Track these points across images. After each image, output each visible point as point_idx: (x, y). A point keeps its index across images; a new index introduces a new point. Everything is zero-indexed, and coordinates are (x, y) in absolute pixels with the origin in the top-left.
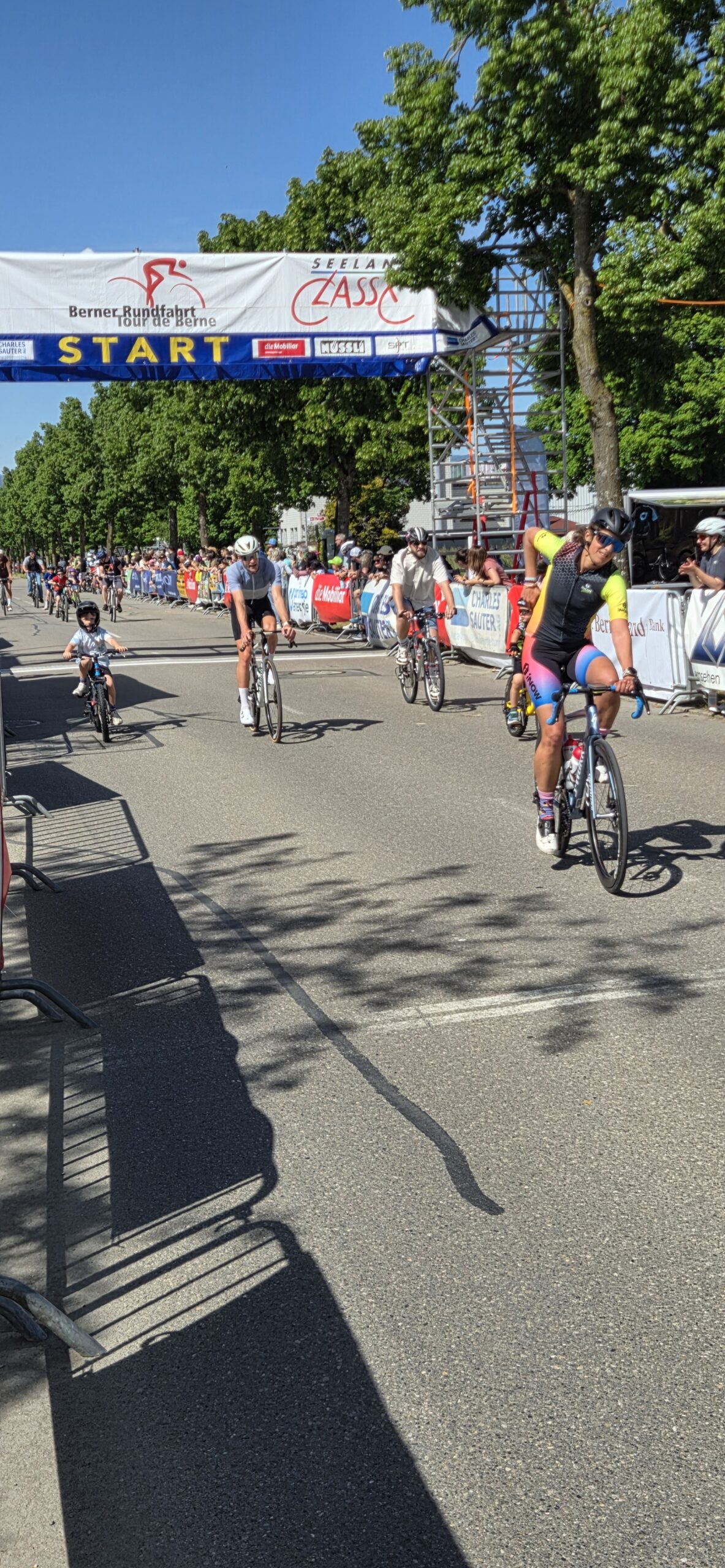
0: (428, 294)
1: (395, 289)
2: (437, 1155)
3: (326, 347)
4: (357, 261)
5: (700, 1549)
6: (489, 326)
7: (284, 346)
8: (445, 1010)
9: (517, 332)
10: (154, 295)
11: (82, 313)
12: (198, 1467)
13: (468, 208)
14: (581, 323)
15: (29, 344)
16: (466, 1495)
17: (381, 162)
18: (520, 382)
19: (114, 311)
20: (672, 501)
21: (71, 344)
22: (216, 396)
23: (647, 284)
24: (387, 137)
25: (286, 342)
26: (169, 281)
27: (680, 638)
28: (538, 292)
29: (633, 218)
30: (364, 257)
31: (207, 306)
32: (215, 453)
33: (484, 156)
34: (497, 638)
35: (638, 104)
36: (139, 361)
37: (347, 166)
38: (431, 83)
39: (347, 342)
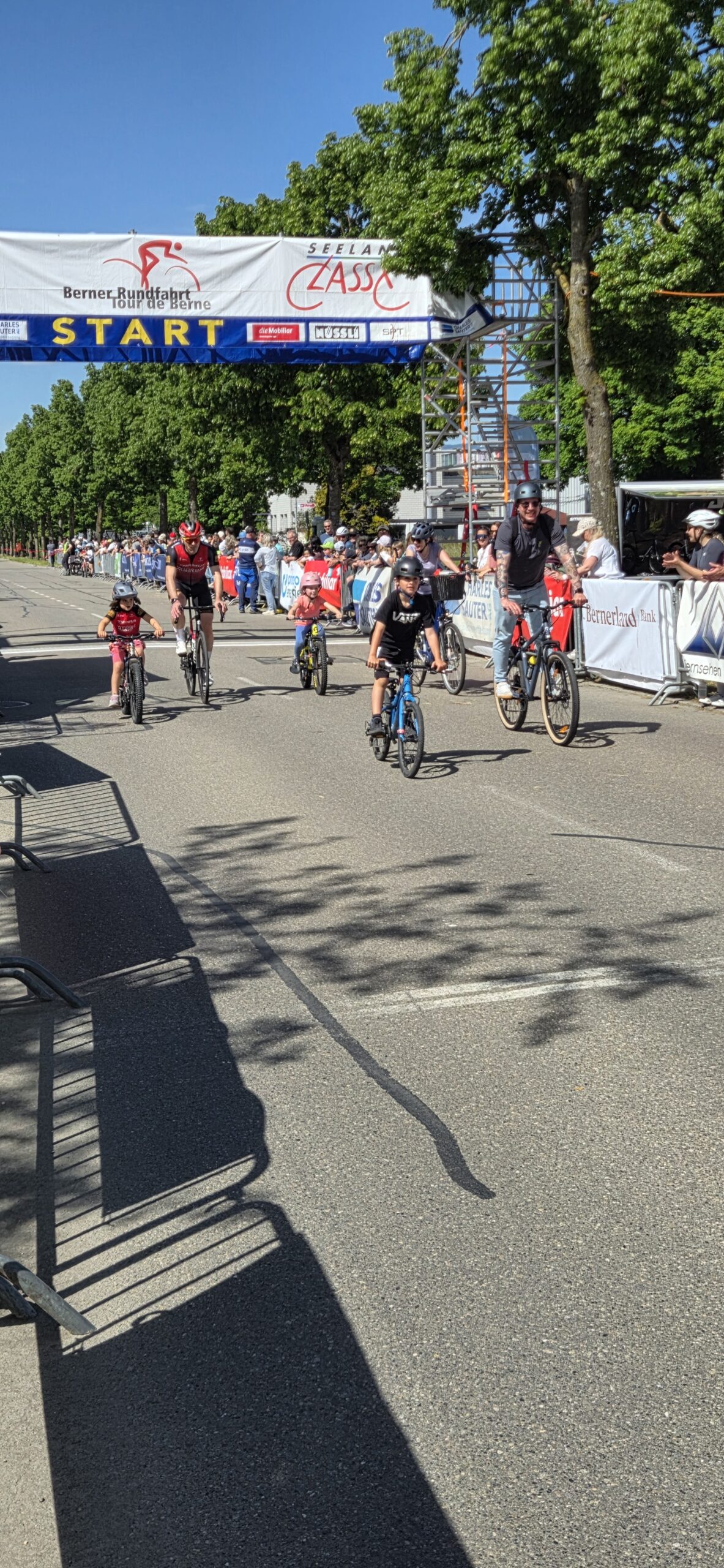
0: (424, 281)
1: (391, 275)
2: (428, 1139)
3: (320, 333)
4: (353, 246)
5: (693, 1535)
6: (484, 313)
7: (278, 331)
8: (436, 994)
9: (512, 320)
10: (149, 277)
11: (76, 294)
12: (188, 1446)
13: (465, 195)
14: (577, 313)
15: (23, 324)
16: (457, 1477)
17: (379, 147)
18: (516, 369)
19: (109, 292)
20: (662, 494)
21: (64, 326)
22: (210, 379)
23: (644, 276)
24: (386, 122)
25: (281, 327)
26: (165, 263)
27: (671, 630)
28: (534, 281)
29: (629, 210)
30: (360, 243)
31: (202, 288)
32: (207, 438)
33: (483, 143)
34: (487, 627)
35: (637, 94)
36: (134, 343)
37: (345, 151)
38: (431, 69)
39: (341, 327)
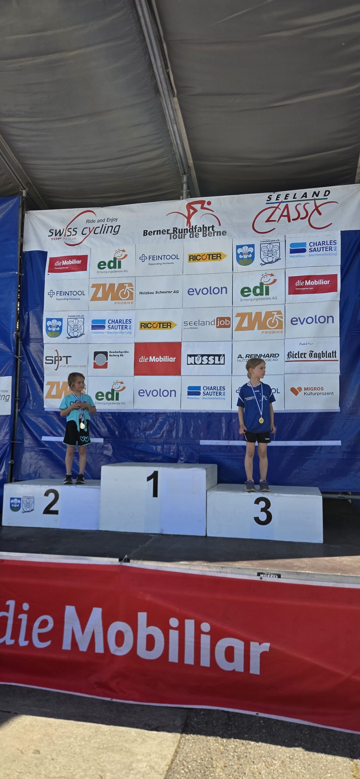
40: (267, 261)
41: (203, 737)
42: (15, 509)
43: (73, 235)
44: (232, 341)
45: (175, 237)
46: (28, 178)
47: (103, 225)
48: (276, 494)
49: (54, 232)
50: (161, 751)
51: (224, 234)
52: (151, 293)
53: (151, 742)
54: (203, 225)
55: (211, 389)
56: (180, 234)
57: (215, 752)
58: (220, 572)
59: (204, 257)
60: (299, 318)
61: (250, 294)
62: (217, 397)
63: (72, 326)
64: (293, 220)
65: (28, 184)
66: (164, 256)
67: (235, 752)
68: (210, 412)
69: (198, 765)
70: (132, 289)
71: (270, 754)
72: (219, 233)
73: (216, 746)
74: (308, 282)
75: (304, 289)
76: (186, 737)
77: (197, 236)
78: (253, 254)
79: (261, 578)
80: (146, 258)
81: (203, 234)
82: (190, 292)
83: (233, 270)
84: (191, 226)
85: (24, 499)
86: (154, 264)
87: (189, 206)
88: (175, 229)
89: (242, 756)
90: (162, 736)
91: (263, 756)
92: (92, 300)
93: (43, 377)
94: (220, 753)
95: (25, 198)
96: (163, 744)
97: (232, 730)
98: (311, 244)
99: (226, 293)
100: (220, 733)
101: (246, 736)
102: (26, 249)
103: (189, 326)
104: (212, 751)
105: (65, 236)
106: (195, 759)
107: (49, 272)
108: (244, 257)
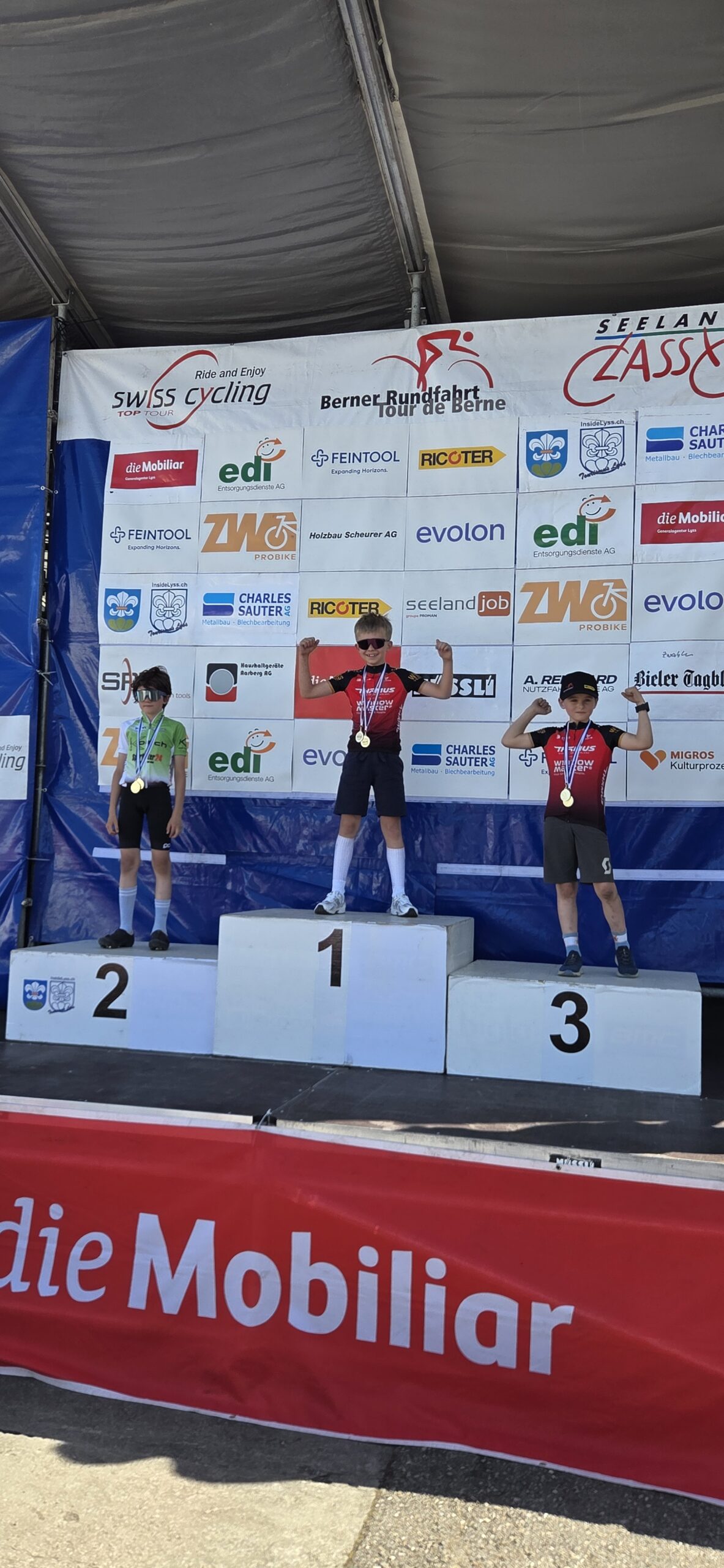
40: (593, 469)
41: (424, 1498)
42: (33, 1004)
43: (166, 405)
44: (513, 645)
45: (391, 410)
46: (70, 277)
47: (232, 383)
48: (599, 986)
49: (125, 397)
50: (333, 1523)
51: (500, 406)
52: (335, 536)
53: (312, 1505)
54: (455, 387)
55: (463, 751)
56: (403, 406)
57: (449, 1531)
58: (470, 1152)
59: (455, 458)
60: (664, 597)
61: (555, 542)
62: (477, 769)
63: (161, 607)
64: (656, 375)
65: (69, 290)
66: (366, 453)
67: (492, 1532)
68: (461, 801)
69: (410, 1557)
70: (294, 527)
71: (565, 1540)
72: (489, 404)
73: (451, 1517)
74: (685, 516)
75: (676, 532)
76: (387, 1497)
77: (441, 411)
78: (564, 452)
79: (558, 1168)
80: (325, 458)
81: (454, 405)
82: (423, 535)
83: (518, 487)
84: (428, 387)
85: (53, 984)
86: (344, 472)
87: (424, 343)
88: (392, 395)
89: (504, 1542)
90: (337, 1493)
91: (551, 1542)
92: (205, 550)
93: (97, 719)
94: (459, 1532)
95: (64, 322)
96: (339, 1510)
97: (486, 1487)
98: (695, 429)
99: (502, 538)
100: (461, 1492)
101: (516, 1499)
102: (63, 435)
103: (417, 611)
104: (442, 1528)
105: (148, 407)
106: (405, 1543)
107: (113, 486)
108: (544, 459)
